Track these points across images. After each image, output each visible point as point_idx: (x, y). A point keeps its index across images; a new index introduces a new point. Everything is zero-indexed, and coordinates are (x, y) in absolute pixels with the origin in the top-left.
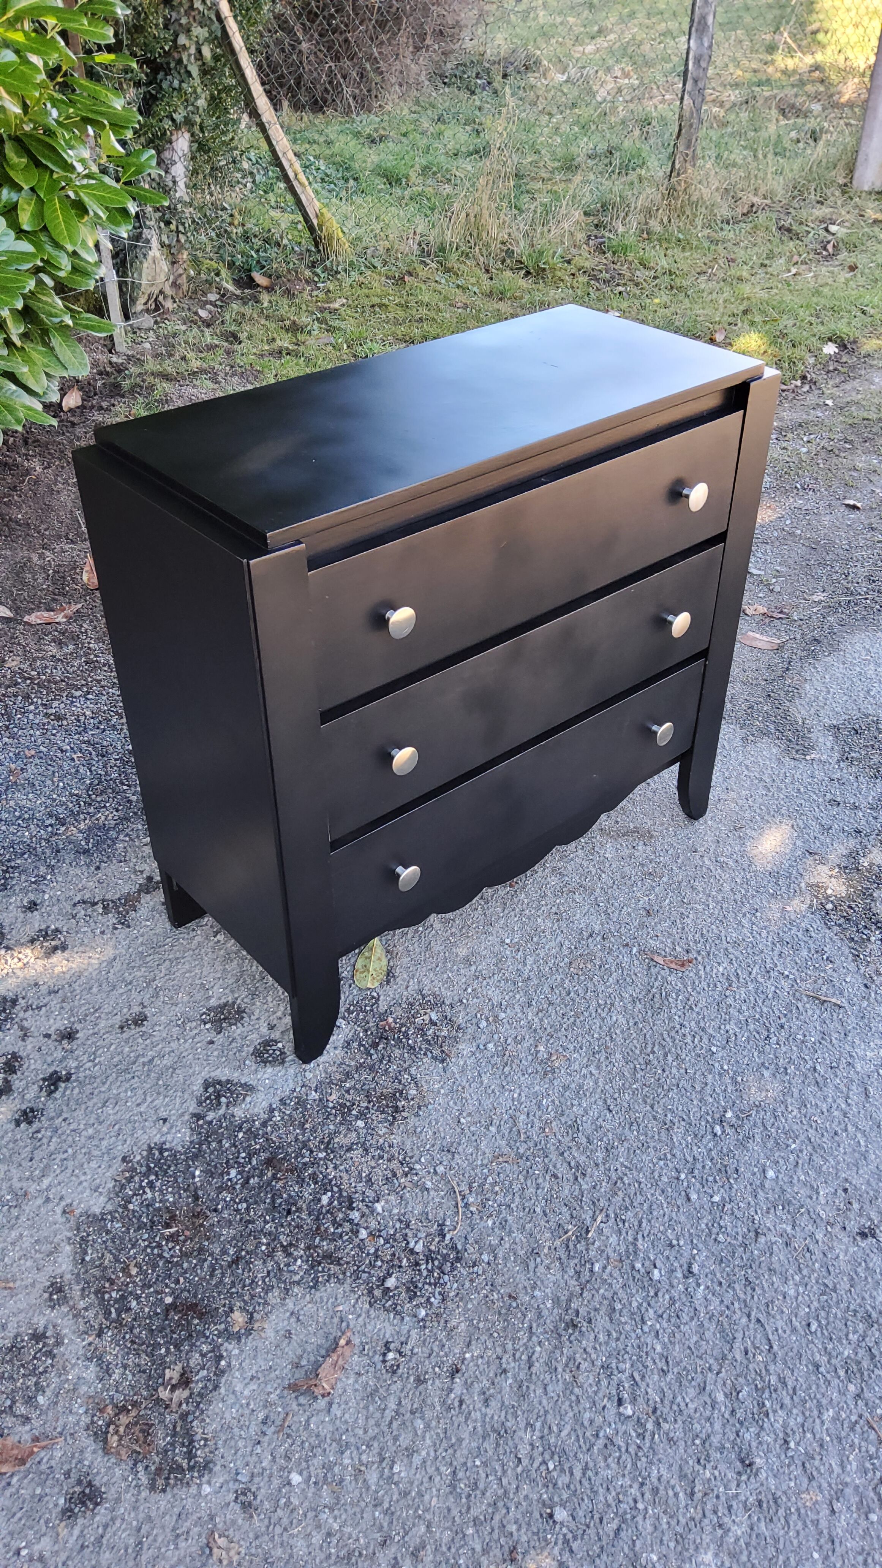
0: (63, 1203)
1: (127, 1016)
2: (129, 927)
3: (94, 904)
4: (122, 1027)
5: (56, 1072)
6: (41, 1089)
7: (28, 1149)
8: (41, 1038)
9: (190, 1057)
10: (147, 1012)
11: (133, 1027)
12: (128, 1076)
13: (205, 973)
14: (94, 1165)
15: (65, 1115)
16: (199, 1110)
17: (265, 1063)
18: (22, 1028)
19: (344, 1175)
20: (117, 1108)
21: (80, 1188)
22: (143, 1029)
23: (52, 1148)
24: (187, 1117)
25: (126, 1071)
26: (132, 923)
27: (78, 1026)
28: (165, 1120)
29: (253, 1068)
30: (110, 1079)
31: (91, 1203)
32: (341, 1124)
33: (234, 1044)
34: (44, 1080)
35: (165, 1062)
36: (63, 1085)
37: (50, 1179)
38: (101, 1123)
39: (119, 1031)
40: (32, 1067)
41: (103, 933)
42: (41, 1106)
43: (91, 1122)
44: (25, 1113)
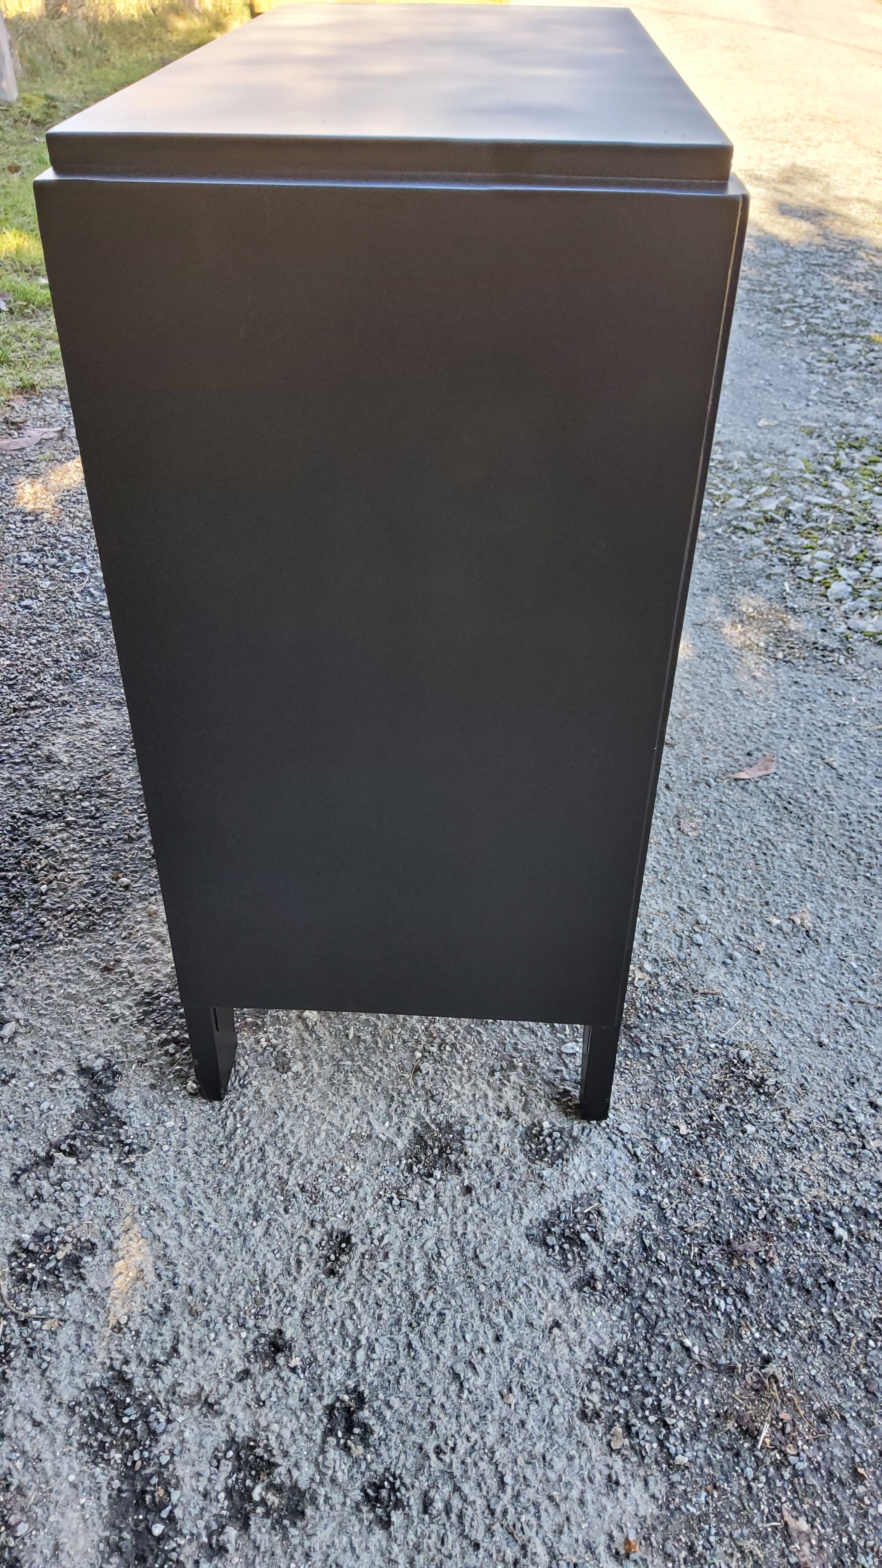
0: (601, 1550)
1: (317, 1252)
2: (145, 1149)
3: (49, 1160)
4: (332, 1272)
5: (330, 1410)
6: (347, 1449)
7: (451, 1538)
8: (238, 1387)
9: (470, 1227)
10: (338, 1223)
11: (344, 1258)
12: (433, 1319)
13: (337, 1121)
14: (560, 1464)
15: (430, 1447)
16: (576, 1272)
17: (560, 1155)
18: (188, 1403)
19: (814, 1192)
20: (480, 1369)
21: (591, 1509)
22: (361, 1249)
23: (480, 1503)
24: (575, 1296)
25: (419, 1317)
26: (145, 1141)
27: (270, 1325)
28: (557, 1324)
29: (557, 1174)
30: (416, 1344)
31: (631, 1509)
32: (730, 1147)
33: (497, 1169)
34: (330, 1432)
35: (449, 1261)
36: (365, 1413)
37: (537, 1541)
38: (491, 1406)
39: (334, 1280)
40: (286, 1433)
41: (117, 1184)
42: (381, 1470)
43: (476, 1419)
44: (372, 1501)
